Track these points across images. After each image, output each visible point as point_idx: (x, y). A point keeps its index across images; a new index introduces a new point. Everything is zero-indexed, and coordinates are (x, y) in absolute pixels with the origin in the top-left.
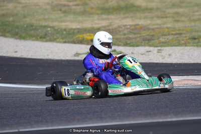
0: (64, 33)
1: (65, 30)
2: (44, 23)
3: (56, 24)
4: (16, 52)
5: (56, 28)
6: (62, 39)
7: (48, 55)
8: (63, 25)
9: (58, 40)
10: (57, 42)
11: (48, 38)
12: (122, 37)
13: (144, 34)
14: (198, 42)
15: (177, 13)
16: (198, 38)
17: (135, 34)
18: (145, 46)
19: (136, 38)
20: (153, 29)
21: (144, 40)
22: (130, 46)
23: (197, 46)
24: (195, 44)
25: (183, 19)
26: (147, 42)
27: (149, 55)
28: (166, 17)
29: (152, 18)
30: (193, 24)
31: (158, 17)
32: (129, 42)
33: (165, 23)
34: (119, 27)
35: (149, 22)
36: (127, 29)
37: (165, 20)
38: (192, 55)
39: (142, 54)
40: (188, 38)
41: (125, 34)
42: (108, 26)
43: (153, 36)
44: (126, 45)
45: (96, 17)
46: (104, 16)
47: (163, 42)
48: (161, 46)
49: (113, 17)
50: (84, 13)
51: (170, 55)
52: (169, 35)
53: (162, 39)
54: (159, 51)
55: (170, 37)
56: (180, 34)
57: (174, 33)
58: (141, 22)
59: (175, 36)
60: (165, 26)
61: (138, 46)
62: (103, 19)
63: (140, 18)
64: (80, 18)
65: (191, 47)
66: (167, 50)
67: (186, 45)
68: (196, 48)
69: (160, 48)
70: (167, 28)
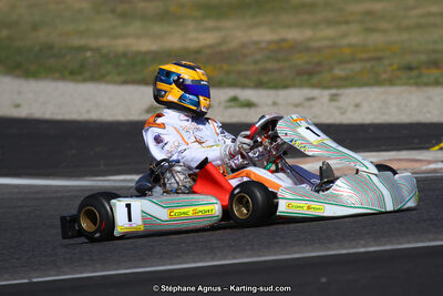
0: (123, 61)
1: (125, 55)
2: (77, 42)
3: (103, 42)
4: (18, 106)
5: (104, 51)
6: (119, 74)
7: (88, 112)
8: (120, 45)
9: (109, 78)
10: (108, 82)
11: (87, 74)
12: (251, 67)
13: (300, 60)
14: (419, 76)
15: (370, 13)
16: (417, 68)
17: (278, 60)
18: (301, 86)
19: (280, 70)
20: (318, 50)
21: (300, 73)
22: (269, 88)
23: (417, 85)
24: (412, 81)
25: (384, 25)
26: (305, 77)
27: (311, 107)
28: (347, 22)
29: (315, 25)
30: (405, 36)
31: (329, 23)
32: (265, 78)
33: (344, 36)
34: (244, 45)
35: (308, 33)
36: (262, 49)
37: (344, 28)
38: (406, 106)
39: (296, 106)
40: (395, 67)
41: (256, 62)
42: (219, 44)
43: (319, 64)
44: (260, 85)
45: (192, 25)
46: (210, 23)
47: (341, 79)
48: (338, 87)
49: (228, 24)
50: (164, 17)
51: (357, 106)
52: (353, 60)
53: (339, 72)
54: (334, 98)
55: (357, 66)
56: (379, 59)
57: (364, 56)
58: (293, 35)
59: (368, 65)
60: (345, 42)
61: (286, 87)
62: (206, 30)
63: (289, 26)
64: (157, 28)
65: (404, 88)
66: (350, 95)
67: (391, 82)
68: (413, 89)
69: (334, 91)
70: (350, 46)
